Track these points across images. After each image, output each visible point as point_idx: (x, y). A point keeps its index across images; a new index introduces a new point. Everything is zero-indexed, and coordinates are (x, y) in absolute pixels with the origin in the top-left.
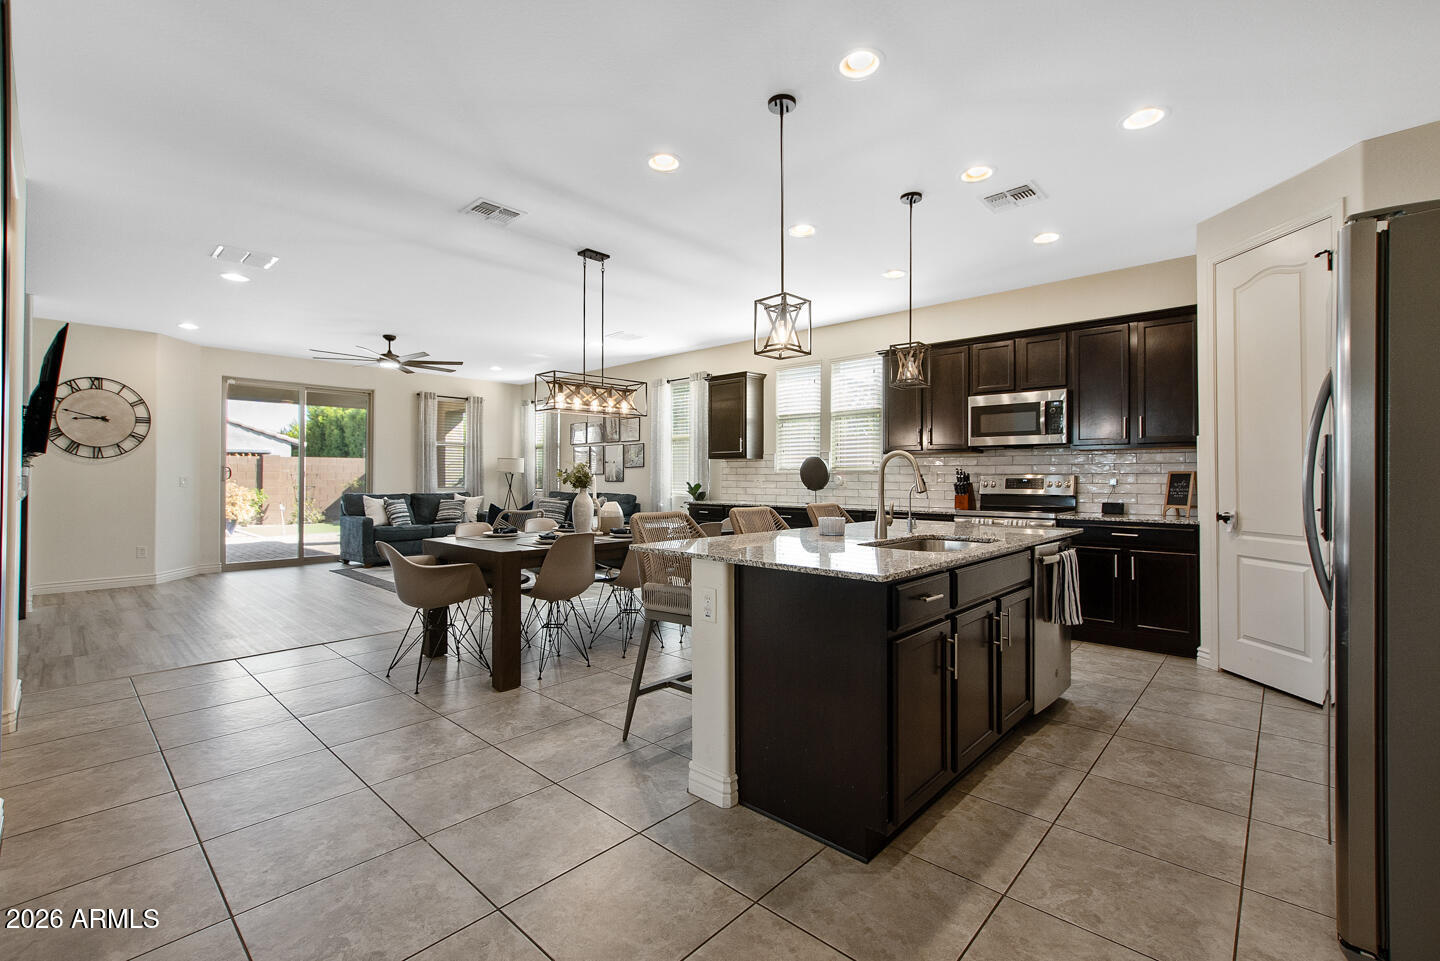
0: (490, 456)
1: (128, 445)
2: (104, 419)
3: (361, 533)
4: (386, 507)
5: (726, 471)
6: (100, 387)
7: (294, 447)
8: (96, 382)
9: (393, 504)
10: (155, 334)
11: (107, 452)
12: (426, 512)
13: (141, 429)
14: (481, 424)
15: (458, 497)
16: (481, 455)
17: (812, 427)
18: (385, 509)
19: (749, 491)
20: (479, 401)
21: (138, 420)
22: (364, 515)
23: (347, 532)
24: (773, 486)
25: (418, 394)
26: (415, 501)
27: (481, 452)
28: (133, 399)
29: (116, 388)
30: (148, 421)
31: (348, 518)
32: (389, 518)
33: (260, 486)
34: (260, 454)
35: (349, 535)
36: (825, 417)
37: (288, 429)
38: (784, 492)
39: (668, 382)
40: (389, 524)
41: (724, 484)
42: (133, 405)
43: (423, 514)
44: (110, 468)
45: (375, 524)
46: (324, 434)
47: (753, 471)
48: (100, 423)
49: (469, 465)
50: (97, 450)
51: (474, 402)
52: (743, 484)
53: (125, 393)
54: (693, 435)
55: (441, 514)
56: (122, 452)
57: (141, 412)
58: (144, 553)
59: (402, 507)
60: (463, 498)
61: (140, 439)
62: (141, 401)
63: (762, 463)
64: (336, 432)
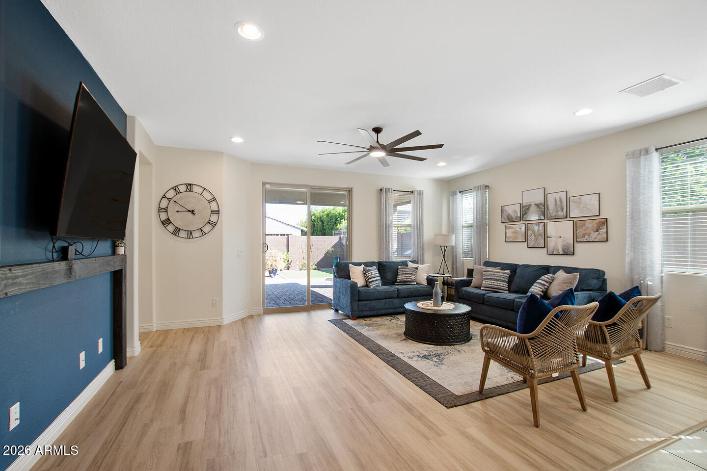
0: (428, 233)
1: (207, 229)
2: (192, 212)
3: (349, 293)
4: (365, 273)
6: (191, 191)
7: (302, 231)
8: (189, 187)
9: (370, 270)
10: (221, 153)
11: (195, 234)
12: (389, 276)
13: (214, 218)
14: (422, 210)
15: (411, 265)
16: (422, 232)
18: (364, 274)
20: (421, 193)
21: (213, 212)
22: (350, 279)
23: (338, 291)
25: (381, 190)
26: (382, 267)
27: (422, 230)
28: (209, 197)
29: (200, 190)
30: (218, 212)
31: (338, 280)
32: (366, 282)
33: (288, 251)
34: (287, 235)
35: (340, 292)
37: (300, 223)
39: (657, 150)
40: (367, 286)
42: (209, 202)
43: (388, 278)
44: (196, 245)
45: (358, 286)
46: (315, 225)
48: (190, 214)
49: (414, 240)
50: (189, 232)
51: (417, 194)
53: (205, 194)
55: (400, 278)
56: (204, 234)
57: (214, 206)
58: (217, 305)
59: (374, 272)
60: (415, 265)
61: (213, 225)
62: (214, 199)
64: (320, 223)
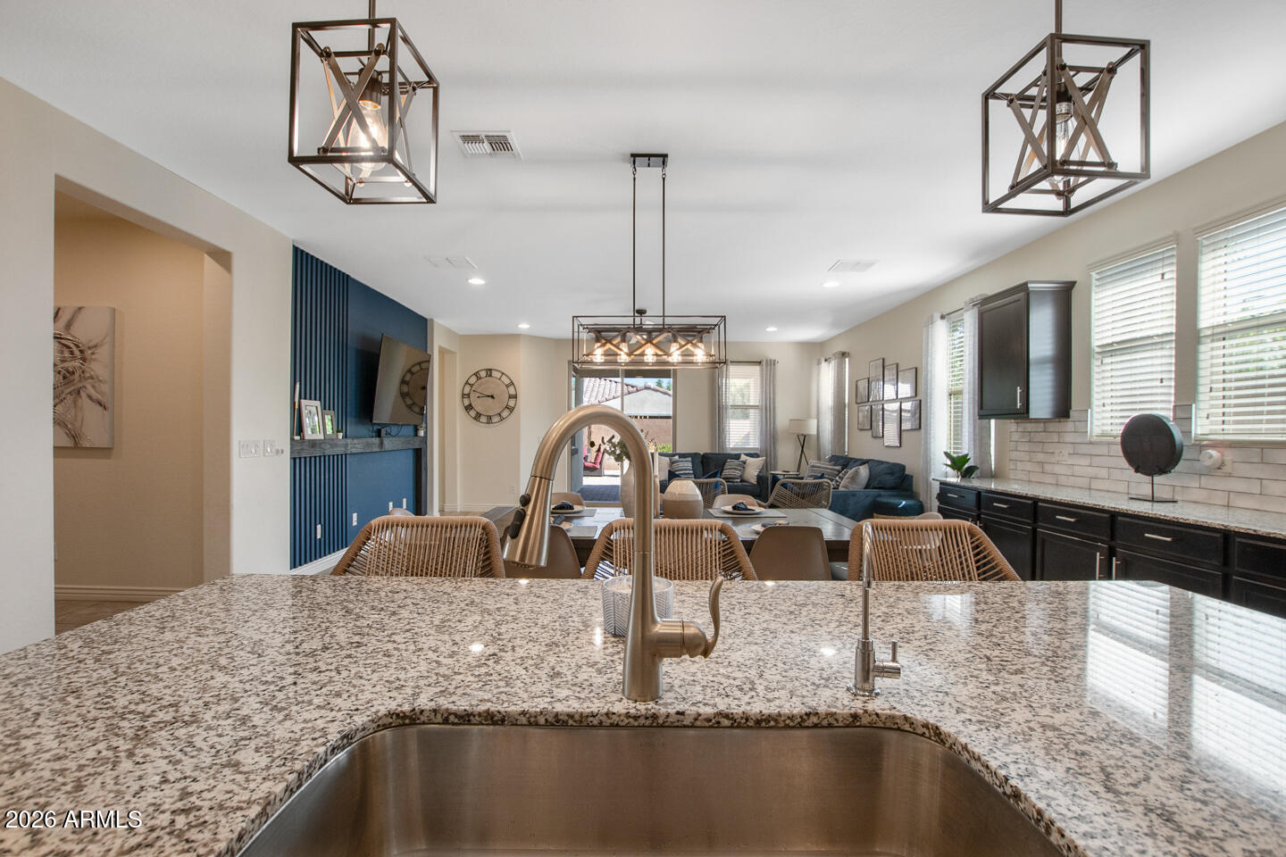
0: (783, 419)
1: (505, 414)
2: (492, 397)
5: (1015, 437)
6: (491, 376)
8: (489, 373)
10: (519, 335)
11: (494, 419)
13: (512, 403)
14: (774, 386)
17: (1161, 362)
19: (1048, 468)
20: (772, 363)
21: (511, 397)
24: (1086, 461)
28: (507, 382)
29: (499, 375)
30: (515, 397)
36: (1187, 339)
38: (1104, 473)
39: (942, 317)
41: (1014, 455)
42: (507, 386)
44: (495, 430)
47: (1055, 438)
48: (490, 399)
50: (489, 418)
51: (767, 365)
52: (1041, 457)
53: (504, 378)
54: (967, 385)
56: (503, 419)
57: (512, 391)
60: (747, 459)
61: (511, 410)
62: (512, 383)
63: (1069, 425)
